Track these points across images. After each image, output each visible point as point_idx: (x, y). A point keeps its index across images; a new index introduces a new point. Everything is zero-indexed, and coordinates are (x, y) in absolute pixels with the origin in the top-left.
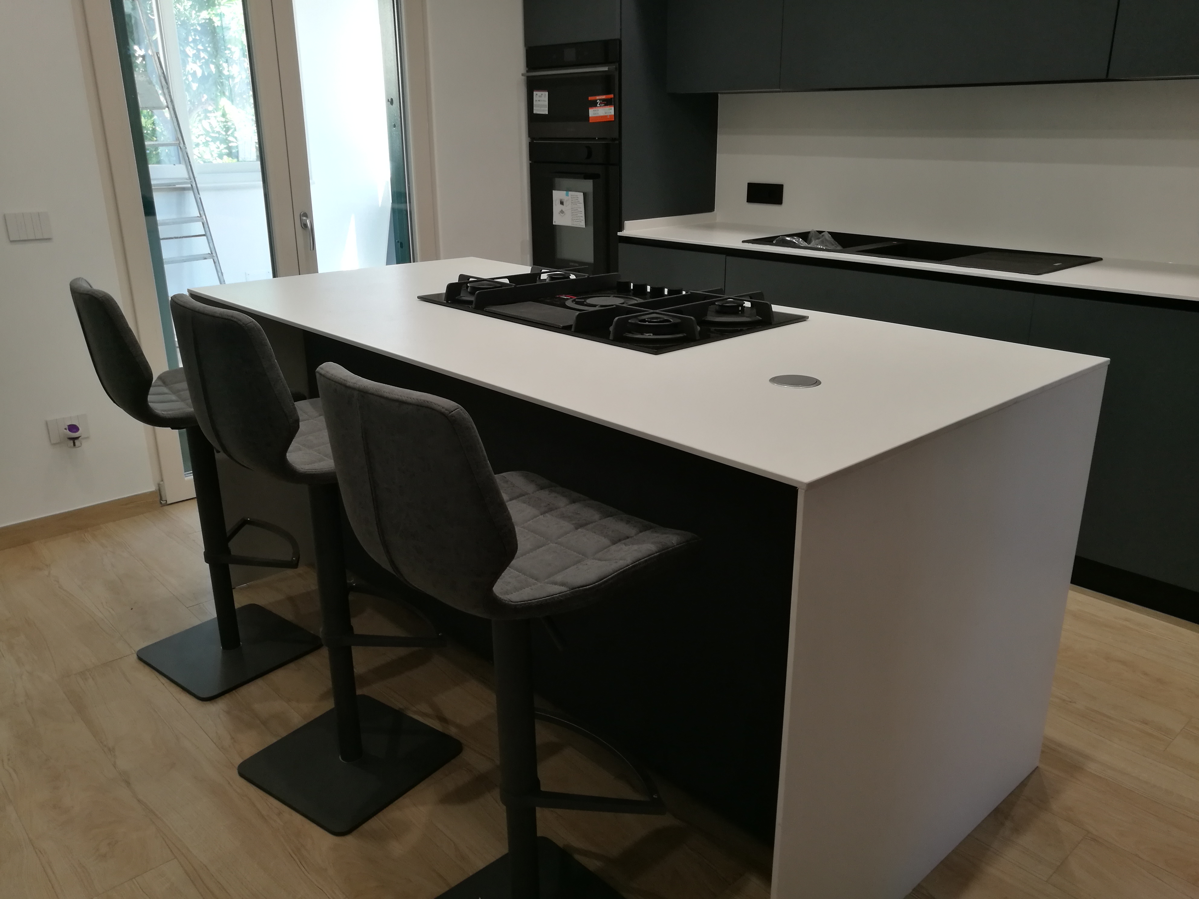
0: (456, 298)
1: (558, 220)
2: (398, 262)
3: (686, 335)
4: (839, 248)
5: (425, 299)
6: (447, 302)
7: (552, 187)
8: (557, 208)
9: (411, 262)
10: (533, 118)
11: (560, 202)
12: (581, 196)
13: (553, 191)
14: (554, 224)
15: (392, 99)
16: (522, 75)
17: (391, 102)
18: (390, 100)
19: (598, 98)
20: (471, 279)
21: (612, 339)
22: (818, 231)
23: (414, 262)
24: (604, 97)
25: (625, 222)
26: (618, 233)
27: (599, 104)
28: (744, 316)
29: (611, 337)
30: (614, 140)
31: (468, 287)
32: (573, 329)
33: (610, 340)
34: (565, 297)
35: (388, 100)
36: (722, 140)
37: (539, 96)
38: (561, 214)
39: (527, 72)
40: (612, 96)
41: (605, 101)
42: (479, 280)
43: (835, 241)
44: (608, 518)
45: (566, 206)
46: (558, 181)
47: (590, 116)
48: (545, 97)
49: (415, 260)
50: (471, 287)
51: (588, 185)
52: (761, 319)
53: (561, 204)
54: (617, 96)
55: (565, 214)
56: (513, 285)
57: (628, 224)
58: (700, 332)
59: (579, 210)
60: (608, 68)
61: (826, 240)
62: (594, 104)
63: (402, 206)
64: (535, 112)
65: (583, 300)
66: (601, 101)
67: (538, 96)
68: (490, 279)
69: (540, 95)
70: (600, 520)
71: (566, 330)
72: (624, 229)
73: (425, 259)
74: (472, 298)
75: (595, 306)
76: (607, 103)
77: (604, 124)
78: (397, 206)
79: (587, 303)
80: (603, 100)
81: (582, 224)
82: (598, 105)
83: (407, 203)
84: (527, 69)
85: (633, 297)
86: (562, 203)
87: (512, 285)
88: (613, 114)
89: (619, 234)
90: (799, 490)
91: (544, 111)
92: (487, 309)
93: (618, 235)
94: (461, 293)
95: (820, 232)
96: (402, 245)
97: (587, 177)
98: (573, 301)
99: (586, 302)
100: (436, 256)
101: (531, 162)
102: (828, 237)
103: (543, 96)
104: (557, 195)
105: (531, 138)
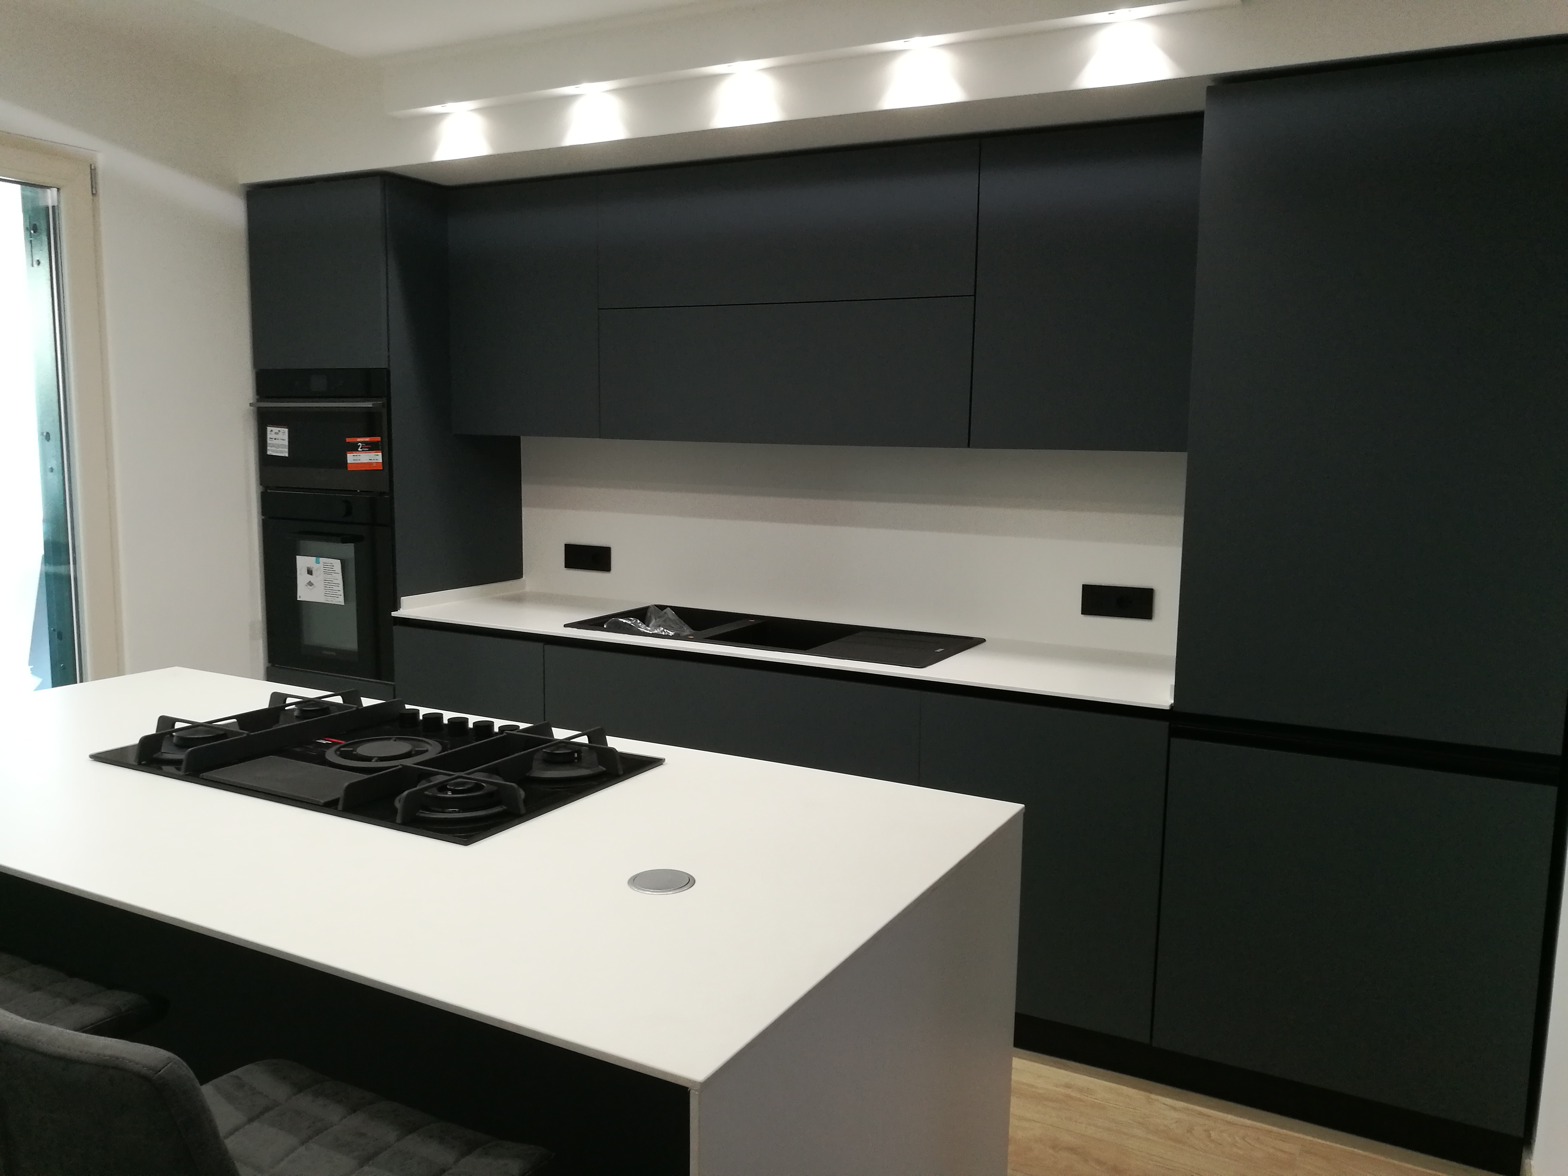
0: (155, 756)
1: (304, 594)
2: (55, 684)
3: (505, 808)
4: (687, 631)
5: (104, 758)
6: (140, 763)
7: (296, 551)
8: (302, 578)
9: (76, 683)
10: (266, 461)
11: (308, 571)
12: (337, 564)
13: (297, 556)
14: (298, 599)
15: (48, 434)
16: (250, 405)
17: (48, 437)
18: (45, 434)
19: (359, 440)
20: (178, 725)
21: (400, 823)
22: (657, 606)
23: (81, 681)
24: (367, 439)
25: (402, 598)
26: (392, 613)
27: (361, 449)
28: (581, 767)
29: (399, 819)
30: (384, 493)
31: (173, 736)
32: (340, 807)
33: (397, 823)
34: (324, 742)
35: (42, 434)
36: (528, 490)
37: (276, 433)
38: (309, 587)
39: (258, 401)
40: (379, 439)
41: (369, 445)
42: (195, 726)
43: (680, 619)
44: (410, 1137)
45: (317, 577)
46: (304, 544)
47: (348, 462)
48: (284, 433)
49: (84, 677)
50: (177, 737)
51: (349, 550)
52: (605, 769)
53: (308, 573)
54: (386, 440)
55: (314, 587)
56: (244, 733)
57: (405, 600)
58: (525, 801)
59: (335, 581)
60: (373, 404)
61: (670, 620)
62: (354, 448)
63: (61, 569)
64: (269, 453)
65: (352, 749)
66: (364, 444)
67: (273, 433)
68: (205, 723)
69: (277, 431)
70: (398, 1140)
71: (330, 807)
72: (400, 608)
73: (98, 676)
74: (181, 755)
75: (369, 759)
76: (372, 447)
77: (368, 472)
78: (52, 569)
79: (357, 753)
80: (366, 443)
81: (340, 600)
82: (359, 450)
83: (69, 563)
84: (257, 397)
85: (424, 739)
86: (310, 572)
87: (242, 734)
88: (381, 461)
89: (394, 614)
90: (691, 1091)
91: (282, 452)
92: (205, 775)
93: (392, 615)
94: (162, 749)
95: (662, 608)
96: (60, 636)
97: (345, 539)
98: (336, 751)
99: (356, 751)
100: (118, 670)
101: (263, 517)
102: (670, 613)
103: (280, 433)
104: (303, 562)
105: (263, 486)
